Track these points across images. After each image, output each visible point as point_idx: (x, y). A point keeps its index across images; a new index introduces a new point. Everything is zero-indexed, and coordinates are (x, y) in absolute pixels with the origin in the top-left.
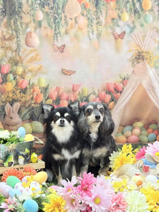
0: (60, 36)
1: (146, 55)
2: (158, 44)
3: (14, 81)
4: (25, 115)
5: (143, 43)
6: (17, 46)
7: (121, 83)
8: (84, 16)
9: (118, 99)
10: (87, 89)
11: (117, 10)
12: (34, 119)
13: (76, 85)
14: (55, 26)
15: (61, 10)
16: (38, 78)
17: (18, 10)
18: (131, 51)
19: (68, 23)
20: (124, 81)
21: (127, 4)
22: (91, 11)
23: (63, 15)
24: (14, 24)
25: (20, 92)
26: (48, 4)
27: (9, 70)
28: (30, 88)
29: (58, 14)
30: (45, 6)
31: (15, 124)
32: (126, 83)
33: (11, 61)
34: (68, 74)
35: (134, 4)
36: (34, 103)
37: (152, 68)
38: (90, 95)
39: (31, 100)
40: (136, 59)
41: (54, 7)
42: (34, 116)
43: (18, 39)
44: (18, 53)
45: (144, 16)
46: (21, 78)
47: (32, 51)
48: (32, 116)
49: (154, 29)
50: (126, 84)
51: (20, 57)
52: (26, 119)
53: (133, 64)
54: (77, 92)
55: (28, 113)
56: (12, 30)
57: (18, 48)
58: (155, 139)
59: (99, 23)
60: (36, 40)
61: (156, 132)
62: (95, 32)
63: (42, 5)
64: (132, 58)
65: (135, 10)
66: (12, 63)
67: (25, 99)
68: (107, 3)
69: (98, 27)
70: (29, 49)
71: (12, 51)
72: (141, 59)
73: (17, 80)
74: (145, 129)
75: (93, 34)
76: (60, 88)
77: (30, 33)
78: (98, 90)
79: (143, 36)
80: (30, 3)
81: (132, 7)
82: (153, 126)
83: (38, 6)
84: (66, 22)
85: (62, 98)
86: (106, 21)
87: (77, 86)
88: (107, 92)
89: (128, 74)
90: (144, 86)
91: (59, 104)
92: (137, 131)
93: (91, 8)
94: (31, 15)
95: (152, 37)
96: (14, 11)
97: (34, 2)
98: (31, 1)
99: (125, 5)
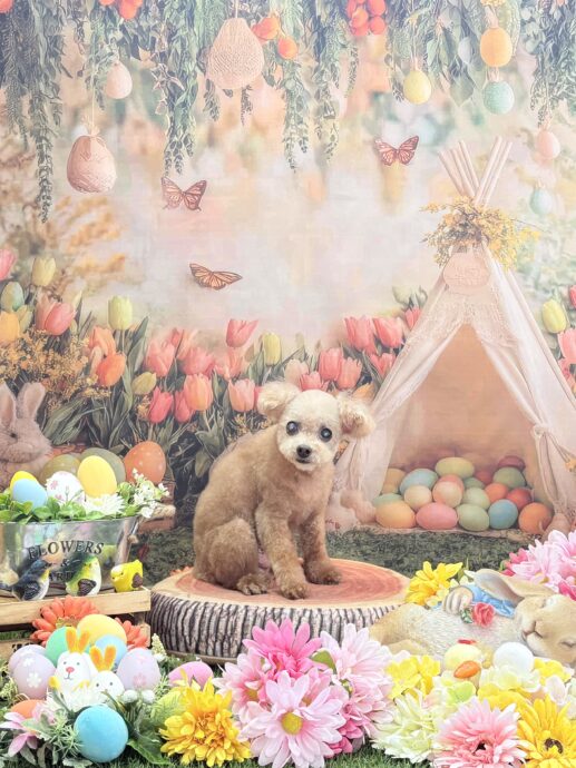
0: (188, 151)
1: (490, 225)
2: (531, 191)
3: (25, 307)
4: (63, 425)
5: (480, 183)
6: (40, 189)
7: (399, 319)
8: (275, 87)
9: (385, 376)
10: (277, 339)
11: (392, 63)
12: (92, 441)
13: (239, 325)
14: (171, 119)
15: (195, 61)
16: (111, 298)
17: (45, 61)
18: (437, 210)
19: (216, 109)
20: (410, 310)
21: (425, 41)
22: (299, 69)
23: (201, 79)
24: (32, 110)
25: (46, 348)
26: (150, 43)
27: (12, 270)
28: (79, 335)
29: (185, 81)
30: (141, 49)
31: (28, 457)
32: (416, 317)
33: (17, 240)
34: (214, 284)
35: (450, 45)
36: (94, 387)
37: (510, 272)
38: (288, 360)
39: (83, 374)
40: (454, 238)
41: (170, 51)
42: (93, 430)
43: (44, 164)
44: (42, 210)
45: (484, 86)
46: (50, 297)
47: (89, 205)
48: (85, 429)
49: (519, 136)
50: (414, 323)
51: (49, 226)
52: (63, 441)
53: (441, 252)
54: (245, 348)
55: (71, 418)
56: (23, 130)
57: (44, 194)
58: (514, 519)
59: (325, 109)
60: (104, 168)
61: (517, 496)
62: (313, 142)
63: (131, 46)
64: (440, 234)
65: (455, 65)
66: (19, 246)
67: (62, 372)
68: (356, 41)
69: (321, 126)
70: (79, 197)
71: (21, 205)
72: (473, 236)
73: (35, 303)
74: (481, 484)
76: (183, 332)
77: (86, 140)
78: (318, 345)
79: (480, 159)
80: (87, 40)
81: (443, 54)
82: (505, 476)
83: (114, 46)
84: (212, 104)
85: (192, 369)
86: (349, 103)
87: (243, 326)
88: (349, 350)
89: (423, 288)
90: (478, 332)
91: (179, 387)
92: (449, 489)
93: (299, 59)
94: (92, 80)
95: (511, 161)
96: (33, 66)
97: (103, 36)
98: (91, 32)
99: (418, 47)
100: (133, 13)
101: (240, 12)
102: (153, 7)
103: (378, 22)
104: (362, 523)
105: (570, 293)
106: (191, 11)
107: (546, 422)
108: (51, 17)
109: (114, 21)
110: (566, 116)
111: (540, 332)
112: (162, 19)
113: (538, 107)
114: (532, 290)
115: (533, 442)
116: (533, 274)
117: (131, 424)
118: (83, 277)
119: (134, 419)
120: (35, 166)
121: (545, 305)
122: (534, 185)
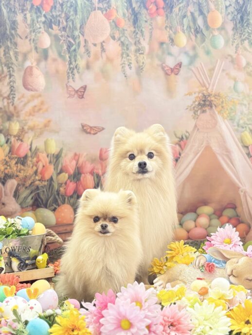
0: (77, 72)
1: (216, 100)
2: (234, 82)
3: (6, 145)
4: (26, 198)
5: (211, 81)
6: (10, 90)
7: (177, 145)
8: (116, 41)
11: (168, 29)
12: (39, 205)
13: (105, 150)
14: (70, 57)
15: (79, 31)
16: (45, 139)
17: (10, 32)
18: (192, 94)
19: (89, 52)
20: (182, 141)
21: (183, 20)
22: (126, 32)
23: (82, 39)
24: (5, 55)
25: (16, 163)
26: (58, 23)
28: (31, 157)
29: (74, 39)
30: (54, 26)
32: (185, 144)
33: (1, 114)
34: (92, 132)
35: (194, 20)
36: (39, 180)
37: (226, 121)
39: (34, 175)
40: (200, 107)
41: (67, 26)
42: (39, 200)
43: (12, 79)
44: (11, 100)
45: (210, 37)
46: (17, 140)
47: (33, 97)
48: (36, 200)
49: (227, 58)
50: (184, 146)
51: (15, 108)
52: (26, 206)
53: (195, 113)
55: (29, 196)
56: (1, 64)
57: (12, 93)
59: (137, 51)
60: (40, 80)
61: (233, 221)
62: (134, 65)
63: (49, 24)
64: (194, 105)
65: (197, 29)
66: (2, 117)
67: (25, 174)
68: (152, 19)
69: (137, 57)
70: (30, 93)
71: (2, 98)
72: (208, 105)
73: (11, 143)
74: (216, 217)
75: (130, 68)
76: (79, 154)
77: (31, 68)
79: (210, 70)
80: (29, 22)
81: (192, 24)
82: (228, 213)
83: (42, 26)
84: (87, 50)
85: (84, 171)
86: (150, 47)
89: (188, 130)
90: (213, 148)
91: (79, 180)
92: (203, 220)
93: (126, 27)
94: (32, 41)
95: (224, 70)
96: (4, 35)
97: (36, 20)
98: (30, 18)
99: (180, 21)
100: (49, 9)
102: (58, 6)
103: (161, 11)
106: (76, 8)
107: (245, 186)
108: (12, 12)
109: (41, 13)
110: (248, 47)
112: (62, 12)
113: (235, 45)
114: (236, 127)
115: (240, 195)
116: (236, 120)
117: (57, 197)
118: (32, 131)
119: (58, 194)
121: (243, 134)
122: (235, 80)
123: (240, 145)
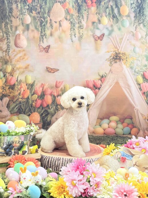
0: (45, 37)
1: (123, 56)
2: (134, 47)
3: (3, 78)
4: (13, 108)
5: (120, 45)
6: (7, 47)
7: (100, 81)
8: (68, 21)
9: (96, 95)
11: (98, 15)
12: (21, 112)
13: (59, 82)
14: (41, 29)
15: (47, 14)
16: (26, 76)
17: (8, 14)
18: (109, 52)
20: (102, 78)
21: (106, 10)
22: (74, 16)
23: (48, 19)
24: (5, 27)
25: (9, 88)
26: (35, 9)
27: (0, 68)
28: (17, 85)
29: (44, 18)
30: (33, 11)
32: (104, 80)
33: (1, 60)
34: (52, 72)
35: (113, 10)
36: (21, 98)
37: (128, 68)
39: (19, 95)
40: (114, 59)
41: (40, 11)
42: (21, 109)
43: (8, 41)
44: (8, 53)
45: (121, 20)
46: (10, 75)
47: (20, 51)
48: (19, 109)
49: (130, 33)
51: (9, 57)
52: (13, 112)
53: (111, 63)
54: (60, 88)
55: (15, 107)
56: (3, 32)
57: (8, 49)
58: (129, 132)
59: (81, 26)
60: (24, 42)
61: (130, 126)
62: (77, 35)
63: (30, 10)
64: (110, 58)
65: (114, 15)
66: (2, 62)
67: (13, 95)
68: (88, 9)
69: (79, 31)
70: (17, 49)
71: (2, 51)
72: (118, 59)
73: (6, 77)
74: (121, 123)
75: (75, 37)
76: (44, 84)
77: (19, 35)
79: (120, 39)
80: (19, 9)
81: (111, 12)
82: (127, 121)
83: (26, 11)
84: (51, 25)
85: (46, 94)
86: (87, 25)
87: (60, 82)
89: (106, 72)
90: (120, 84)
91: (43, 98)
92: (113, 124)
93: (73, 13)
94: (20, 19)
95: (128, 40)
96: (5, 15)
97: (23, 8)
98: (20, 6)
99: (104, 10)
100: (31, 2)
101: (59, 1)
103: (94, 4)
104: (91, 133)
105: (143, 74)
106: (46, 1)
107: (138, 107)
108: (10, 3)
109: (26, 5)
110: (142, 28)
111: (136, 84)
112: (38, 3)
113: (135, 26)
114: (134, 73)
115: (135, 112)
116: (134, 69)
117: (31, 108)
118: (18, 70)
119: (32, 106)
120: (6, 41)
121: (137, 77)
122: (134, 46)
123: (136, 83)
